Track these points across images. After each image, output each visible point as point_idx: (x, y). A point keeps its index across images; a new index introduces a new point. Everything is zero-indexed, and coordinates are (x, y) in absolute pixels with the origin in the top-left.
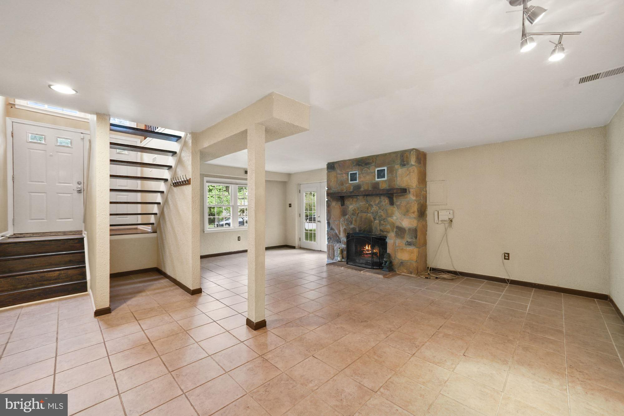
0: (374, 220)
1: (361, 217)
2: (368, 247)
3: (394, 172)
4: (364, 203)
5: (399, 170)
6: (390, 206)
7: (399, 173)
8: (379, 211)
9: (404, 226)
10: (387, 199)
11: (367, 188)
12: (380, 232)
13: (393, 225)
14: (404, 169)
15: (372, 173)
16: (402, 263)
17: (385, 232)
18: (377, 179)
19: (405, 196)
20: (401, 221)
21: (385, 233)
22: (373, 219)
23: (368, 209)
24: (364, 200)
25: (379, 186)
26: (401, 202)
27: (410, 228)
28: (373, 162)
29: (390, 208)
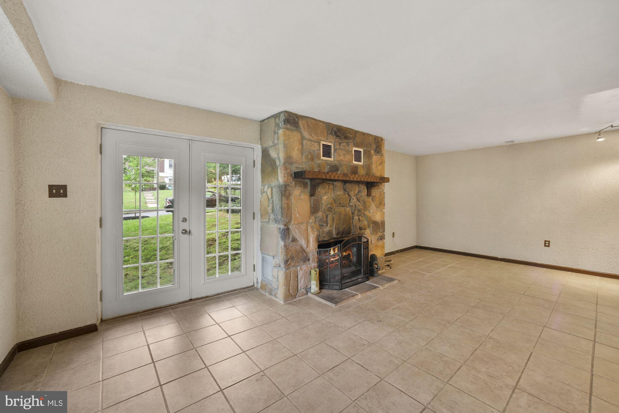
1: (340, 214)
2: (334, 250)
3: (371, 157)
4: (342, 192)
6: (367, 197)
7: (374, 159)
8: (357, 204)
9: (377, 219)
10: (366, 189)
11: (345, 172)
12: (359, 230)
13: (369, 219)
14: (379, 157)
15: (349, 152)
17: (364, 229)
18: (354, 161)
19: (380, 186)
20: (375, 215)
22: (352, 215)
23: (347, 202)
24: (342, 187)
25: (356, 171)
26: (376, 193)
27: (382, 221)
28: (352, 138)
29: (368, 200)
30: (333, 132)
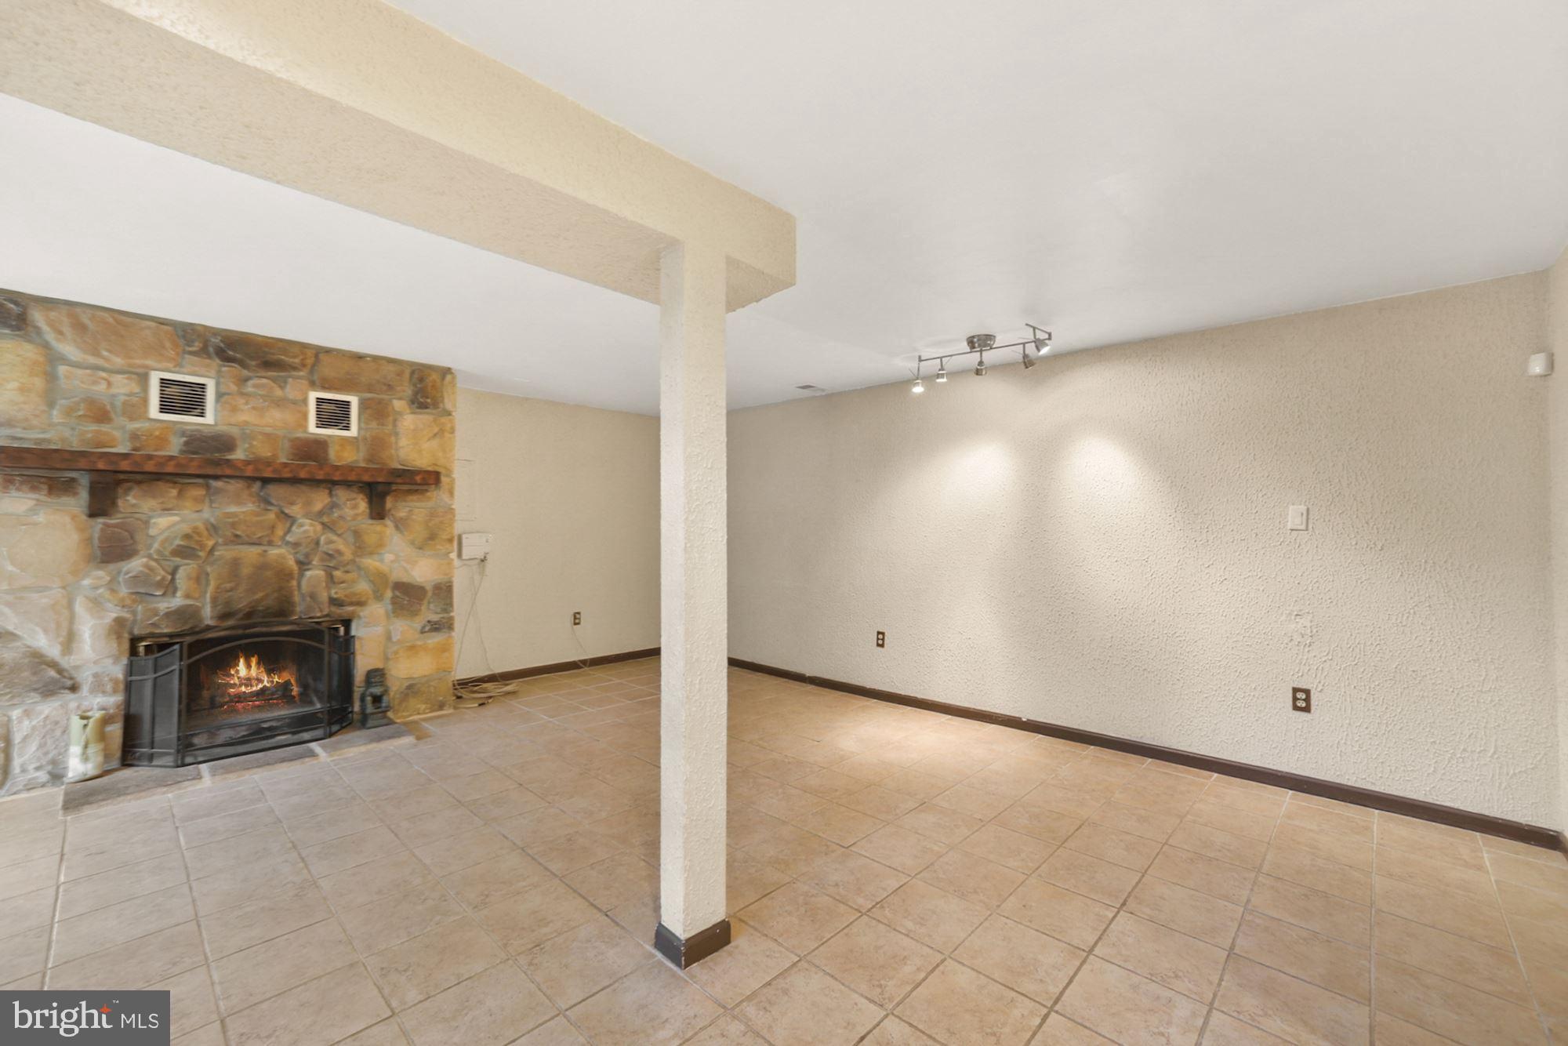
0: (300, 568)
1: (235, 564)
2: (249, 666)
3: (391, 418)
4: (250, 507)
5: (405, 417)
6: (370, 521)
7: (405, 424)
8: (323, 539)
9: (418, 580)
10: (362, 499)
11: (269, 454)
12: (329, 607)
13: (380, 581)
14: (425, 418)
15: (294, 402)
16: (409, 687)
17: (352, 604)
18: (312, 428)
19: (429, 494)
20: (408, 567)
21: (350, 608)
22: (295, 568)
23: (273, 532)
24: (251, 495)
25: (326, 452)
26: (411, 511)
27: (440, 583)
28: (304, 365)
29: (373, 530)
30: (211, 350)
